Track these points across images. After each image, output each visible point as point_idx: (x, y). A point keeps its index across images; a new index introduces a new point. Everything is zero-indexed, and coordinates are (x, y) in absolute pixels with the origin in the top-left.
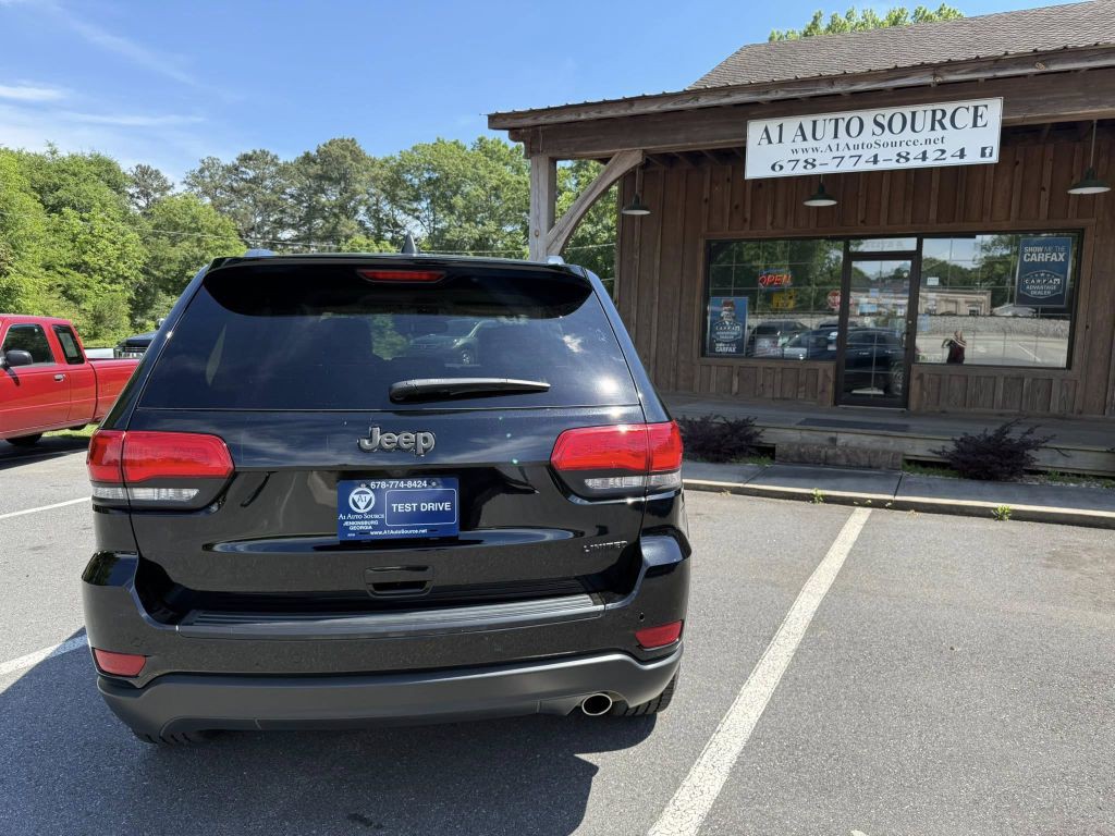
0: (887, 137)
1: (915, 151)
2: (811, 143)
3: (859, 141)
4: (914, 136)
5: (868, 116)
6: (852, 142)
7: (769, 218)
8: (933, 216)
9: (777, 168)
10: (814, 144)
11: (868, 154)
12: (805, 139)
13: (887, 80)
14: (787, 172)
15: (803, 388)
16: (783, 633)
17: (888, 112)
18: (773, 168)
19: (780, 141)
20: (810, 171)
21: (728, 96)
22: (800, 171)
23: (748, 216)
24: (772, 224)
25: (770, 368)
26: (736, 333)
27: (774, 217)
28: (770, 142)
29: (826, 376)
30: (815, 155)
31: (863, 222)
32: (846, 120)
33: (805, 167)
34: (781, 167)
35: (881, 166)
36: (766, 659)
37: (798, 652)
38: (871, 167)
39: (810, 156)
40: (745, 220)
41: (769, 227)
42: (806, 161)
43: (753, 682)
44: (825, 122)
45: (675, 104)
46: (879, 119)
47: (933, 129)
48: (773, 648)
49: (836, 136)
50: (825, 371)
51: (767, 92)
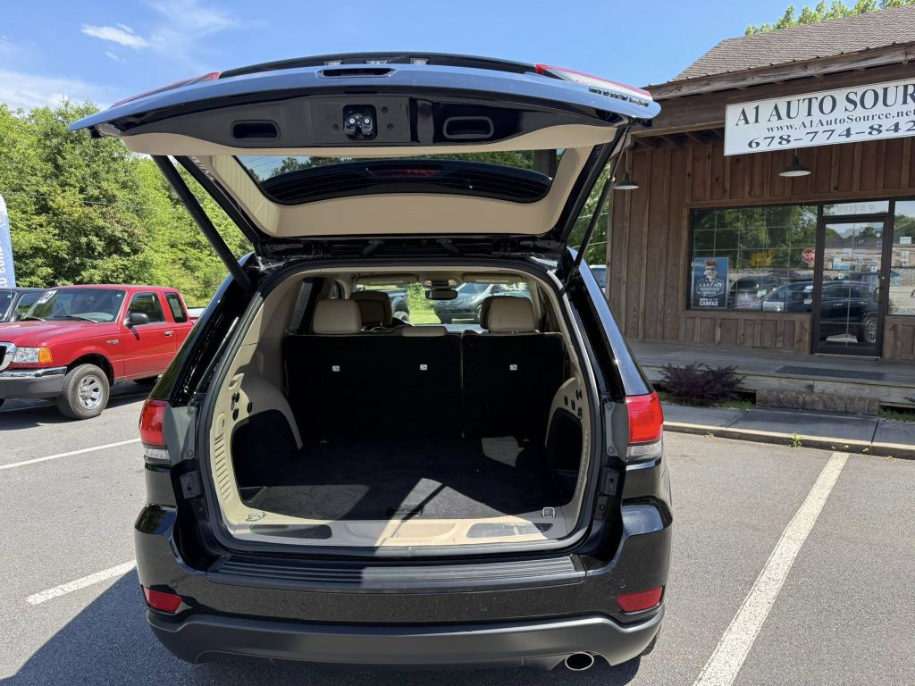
0: (860, 111)
1: (888, 124)
2: (785, 121)
3: (832, 117)
4: (885, 110)
5: (840, 94)
6: (825, 119)
7: (747, 190)
8: (905, 181)
9: (754, 145)
10: (789, 122)
11: (841, 128)
12: (780, 118)
13: (860, 61)
14: (763, 148)
15: (782, 338)
16: (764, 578)
17: (860, 90)
18: (750, 145)
19: (757, 121)
20: (785, 146)
21: (708, 84)
22: (775, 146)
23: (728, 186)
24: (750, 193)
25: (749, 320)
26: (718, 289)
27: (752, 186)
28: (747, 122)
29: (803, 327)
30: (789, 132)
31: (835, 189)
32: (819, 100)
33: (780, 143)
34: (758, 144)
35: (854, 138)
36: (747, 604)
37: (779, 598)
38: (844, 140)
39: (784, 133)
40: (725, 191)
41: (747, 196)
42: (781, 138)
43: (734, 629)
44: (799, 103)
45: (659, 94)
46: (851, 96)
47: (905, 102)
48: (754, 594)
49: (809, 114)
50: (801, 322)
51: (744, 79)
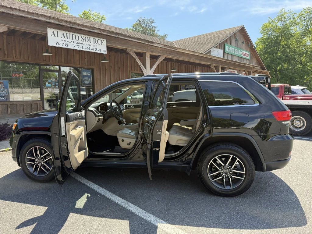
0: (84, 42)
1: (91, 48)
3: (78, 42)
4: (90, 44)
5: (80, 36)
6: (77, 42)
8: (63, 61)
9: (58, 44)
10: (68, 40)
11: (81, 46)
12: (65, 38)
14: (61, 46)
15: (34, 110)
17: (85, 36)
18: (57, 44)
19: (58, 36)
20: (67, 47)
21: (49, 19)
22: (64, 46)
23: (6, 52)
24: (15, 57)
25: (21, 104)
26: (5, 93)
27: (16, 54)
28: (55, 36)
29: (40, 105)
31: (45, 60)
32: (75, 36)
33: (66, 46)
34: (59, 44)
35: (84, 50)
38: (82, 49)
39: (67, 43)
40: (5, 54)
42: (66, 44)
44: (70, 34)
46: (82, 37)
47: (94, 43)
49: (73, 39)
51: (61, 22)
